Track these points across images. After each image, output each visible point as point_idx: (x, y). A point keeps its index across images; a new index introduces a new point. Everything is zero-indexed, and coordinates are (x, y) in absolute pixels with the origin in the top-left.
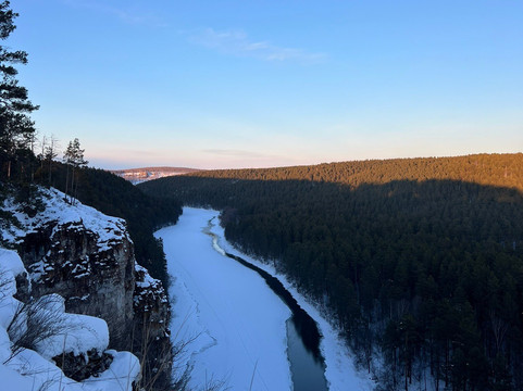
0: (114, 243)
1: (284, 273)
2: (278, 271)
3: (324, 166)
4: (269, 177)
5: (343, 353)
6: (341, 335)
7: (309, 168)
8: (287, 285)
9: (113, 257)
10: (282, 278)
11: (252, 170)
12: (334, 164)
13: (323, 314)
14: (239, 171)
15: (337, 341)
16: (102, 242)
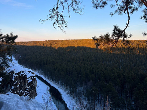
0: (33, 78)
1: (42, 74)
2: (40, 74)
3: (46, 41)
4: (29, 45)
5: (70, 99)
6: (68, 93)
7: (42, 42)
8: (44, 78)
9: (33, 84)
10: (42, 76)
11: (23, 42)
12: (49, 41)
13: (60, 87)
14: (18, 42)
15: (67, 95)
16: (28, 78)
